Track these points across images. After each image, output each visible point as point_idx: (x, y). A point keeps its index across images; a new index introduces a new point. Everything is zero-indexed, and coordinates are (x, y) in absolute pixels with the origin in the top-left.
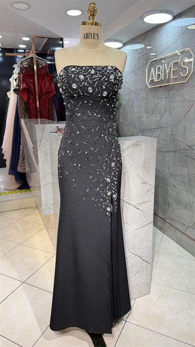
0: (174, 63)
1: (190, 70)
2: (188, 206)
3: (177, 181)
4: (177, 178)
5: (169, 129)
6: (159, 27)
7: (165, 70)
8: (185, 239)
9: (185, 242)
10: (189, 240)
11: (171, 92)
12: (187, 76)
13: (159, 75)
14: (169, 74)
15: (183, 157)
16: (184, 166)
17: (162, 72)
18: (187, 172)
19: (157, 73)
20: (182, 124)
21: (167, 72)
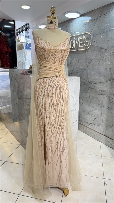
0: (81, 39)
1: (90, 43)
2: (90, 113)
3: (83, 100)
4: (83, 99)
5: (78, 74)
6: (71, 20)
7: (76, 43)
8: (88, 130)
9: (88, 132)
10: (90, 130)
11: (79, 55)
12: (88, 46)
13: (72, 45)
14: (78, 44)
15: (86, 88)
16: (87, 93)
17: (74, 44)
18: (89, 95)
19: (71, 44)
20: (86, 71)
21: (77, 43)
